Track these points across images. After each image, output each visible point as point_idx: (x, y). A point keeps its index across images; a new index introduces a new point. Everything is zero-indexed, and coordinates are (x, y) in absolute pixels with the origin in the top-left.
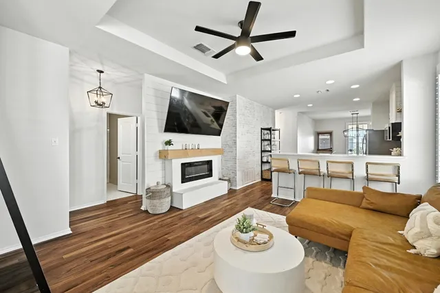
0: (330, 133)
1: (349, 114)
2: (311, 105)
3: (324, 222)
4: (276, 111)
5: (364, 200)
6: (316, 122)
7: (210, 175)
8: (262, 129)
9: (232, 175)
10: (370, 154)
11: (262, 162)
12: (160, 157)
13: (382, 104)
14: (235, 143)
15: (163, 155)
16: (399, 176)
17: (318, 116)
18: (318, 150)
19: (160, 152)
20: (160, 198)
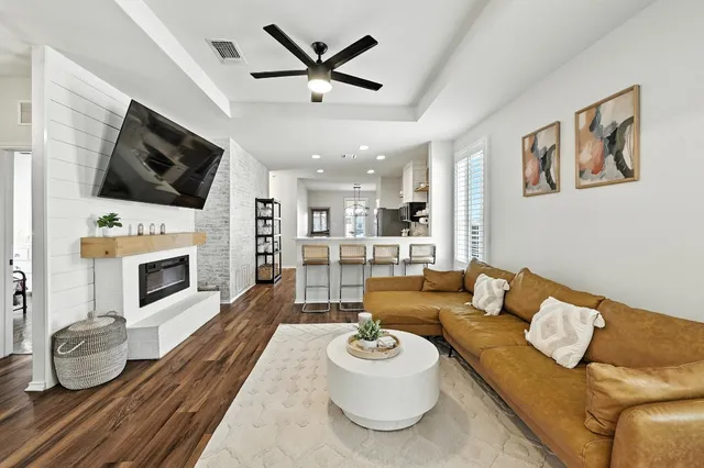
0: (327, 210)
1: (350, 187)
2: (321, 171)
3: (414, 311)
4: (271, 174)
5: (425, 283)
6: (310, 193)
7: (185, 284)
8: (257, 200)
9: (220, 280)
10: (383, 235)
11: (258, 254)
12: (83, 255)
13: (393, 180)
14: (227, 222)
15: (95, 250)
16: (434, 256)
17: (314, 186)
18: (312, 233)
19: (84, 243)
20: (107, 347)
